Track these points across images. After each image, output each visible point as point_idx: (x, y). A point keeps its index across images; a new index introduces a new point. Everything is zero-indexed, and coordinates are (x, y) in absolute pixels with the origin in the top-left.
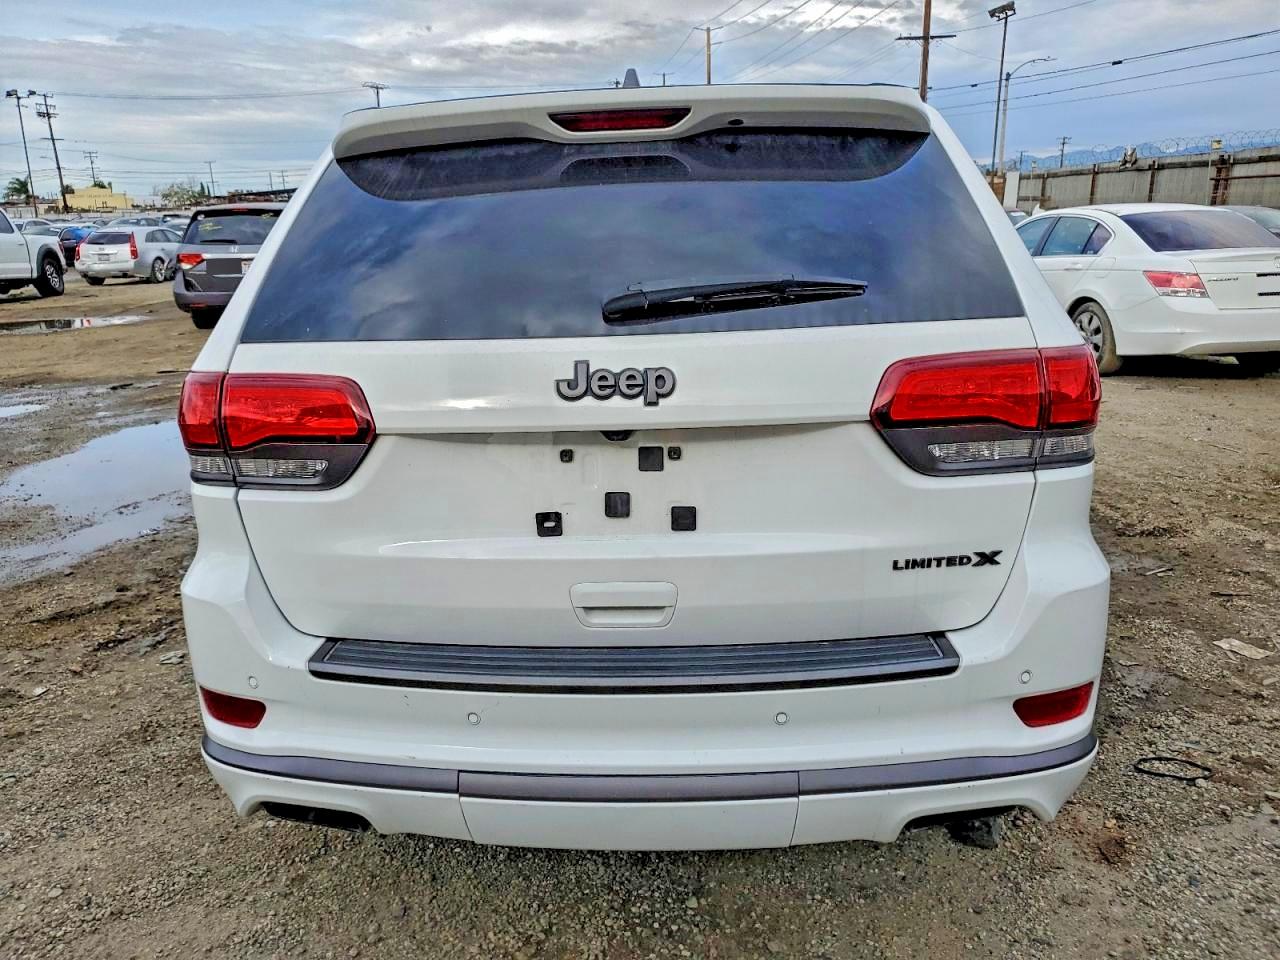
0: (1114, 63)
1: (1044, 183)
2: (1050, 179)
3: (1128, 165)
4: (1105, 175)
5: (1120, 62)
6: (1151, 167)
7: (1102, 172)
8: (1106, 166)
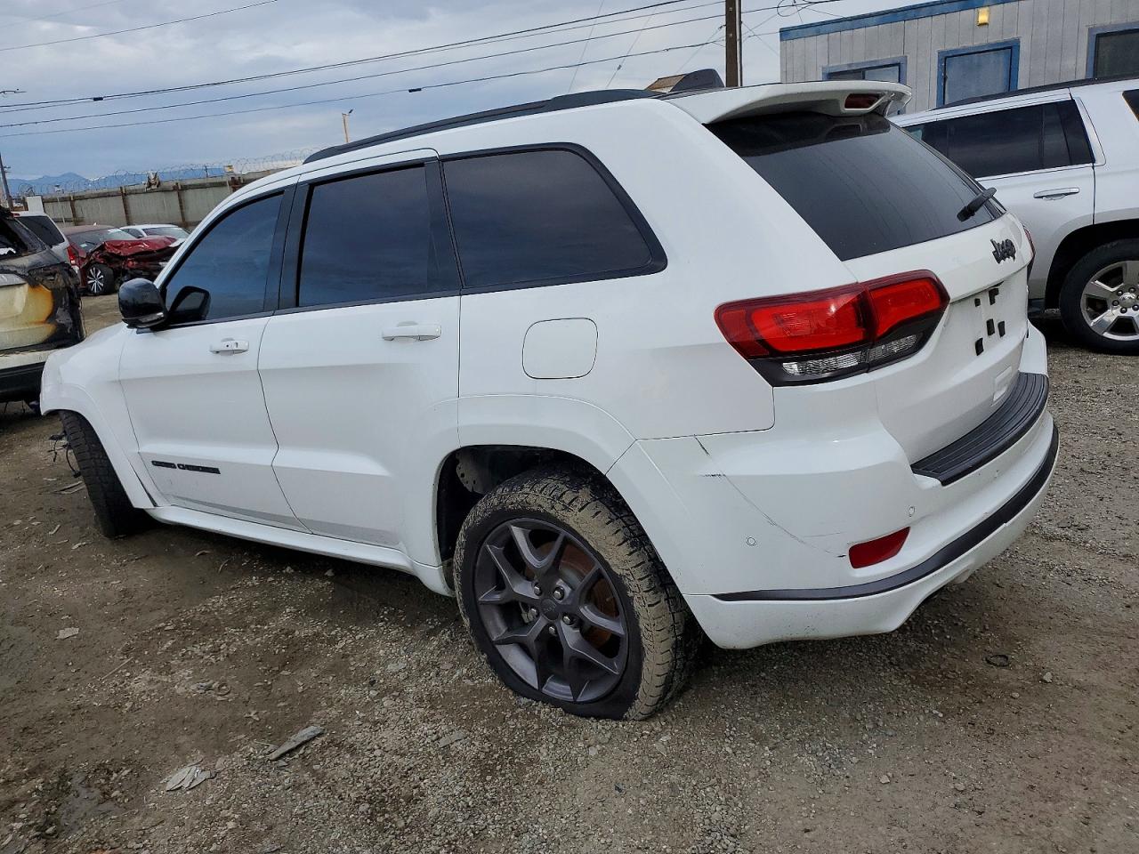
0: (95, 99)
1: (72, 206)
2: (77, 202)
3: (153, 187)
4: (133, 196)
5: (101, 99)
6: (175, 188)
7: (130, 194)
8: (131, 188)
